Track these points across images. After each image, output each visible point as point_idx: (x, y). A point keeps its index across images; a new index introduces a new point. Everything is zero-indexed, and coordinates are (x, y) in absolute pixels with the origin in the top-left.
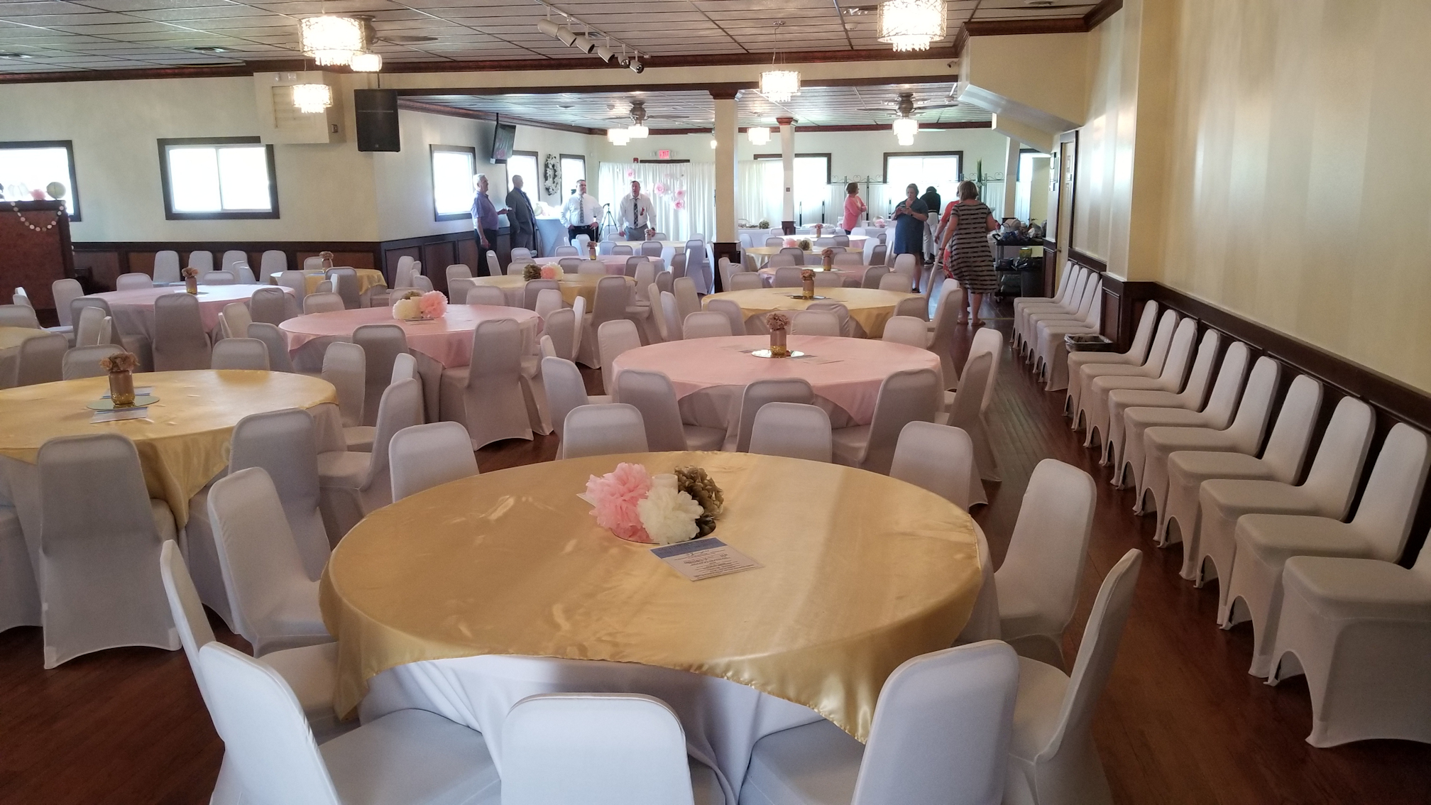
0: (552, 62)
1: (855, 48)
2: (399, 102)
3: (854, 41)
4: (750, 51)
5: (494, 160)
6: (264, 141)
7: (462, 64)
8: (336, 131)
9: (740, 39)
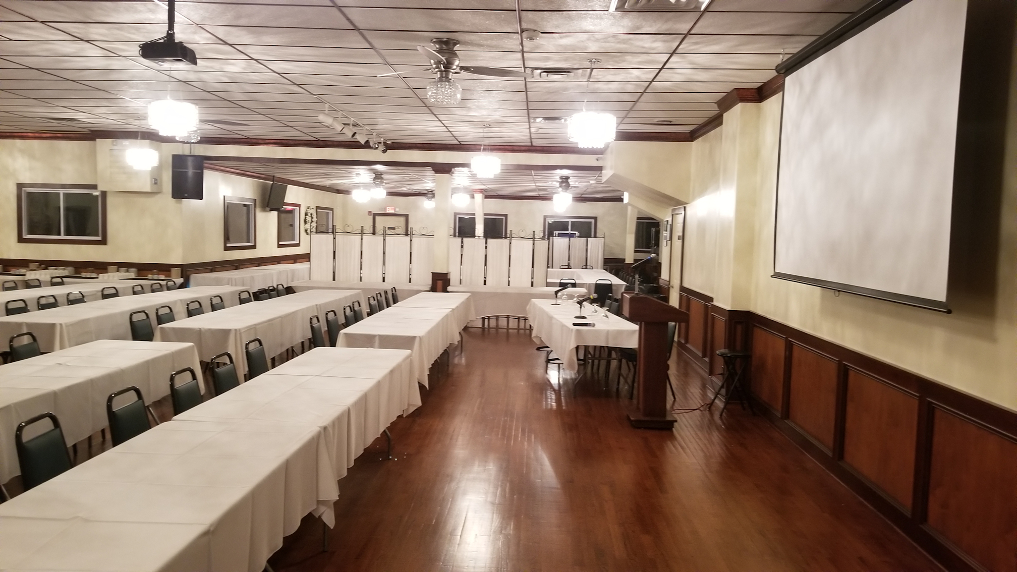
0: (321, 143)
1: (534, 145)
2: (205, 165)
3: (534, 141)
4: (462, 143)
5: (269, 208)
6: (100, 188)
7: (253, 141)
8: (156, 183)
9: (456, 134)
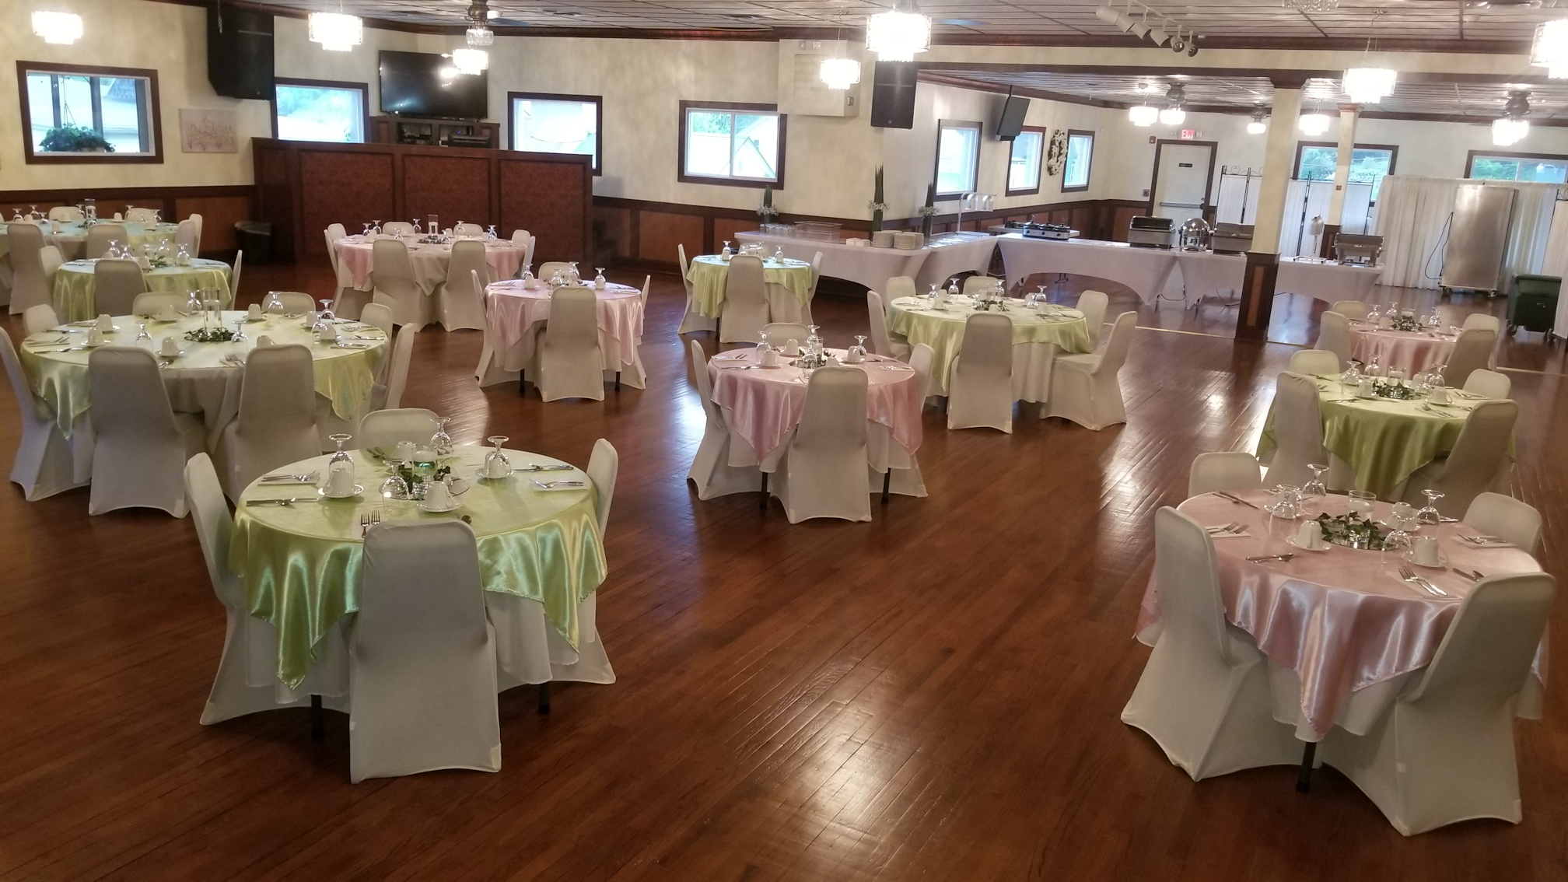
0: (1091, 39)
1: (1465, 38)
2: (919, 74)
3: (1465, 32)
4: (1329, 35)
5: (1000, 137)
6: (781, 110)
7: (991, 38)
8: (851, 104)
9: (1319, 24)
